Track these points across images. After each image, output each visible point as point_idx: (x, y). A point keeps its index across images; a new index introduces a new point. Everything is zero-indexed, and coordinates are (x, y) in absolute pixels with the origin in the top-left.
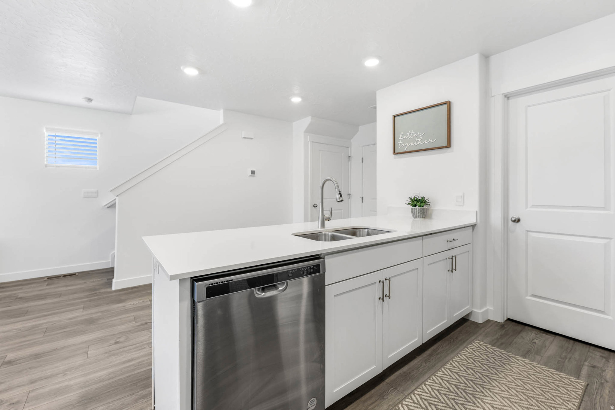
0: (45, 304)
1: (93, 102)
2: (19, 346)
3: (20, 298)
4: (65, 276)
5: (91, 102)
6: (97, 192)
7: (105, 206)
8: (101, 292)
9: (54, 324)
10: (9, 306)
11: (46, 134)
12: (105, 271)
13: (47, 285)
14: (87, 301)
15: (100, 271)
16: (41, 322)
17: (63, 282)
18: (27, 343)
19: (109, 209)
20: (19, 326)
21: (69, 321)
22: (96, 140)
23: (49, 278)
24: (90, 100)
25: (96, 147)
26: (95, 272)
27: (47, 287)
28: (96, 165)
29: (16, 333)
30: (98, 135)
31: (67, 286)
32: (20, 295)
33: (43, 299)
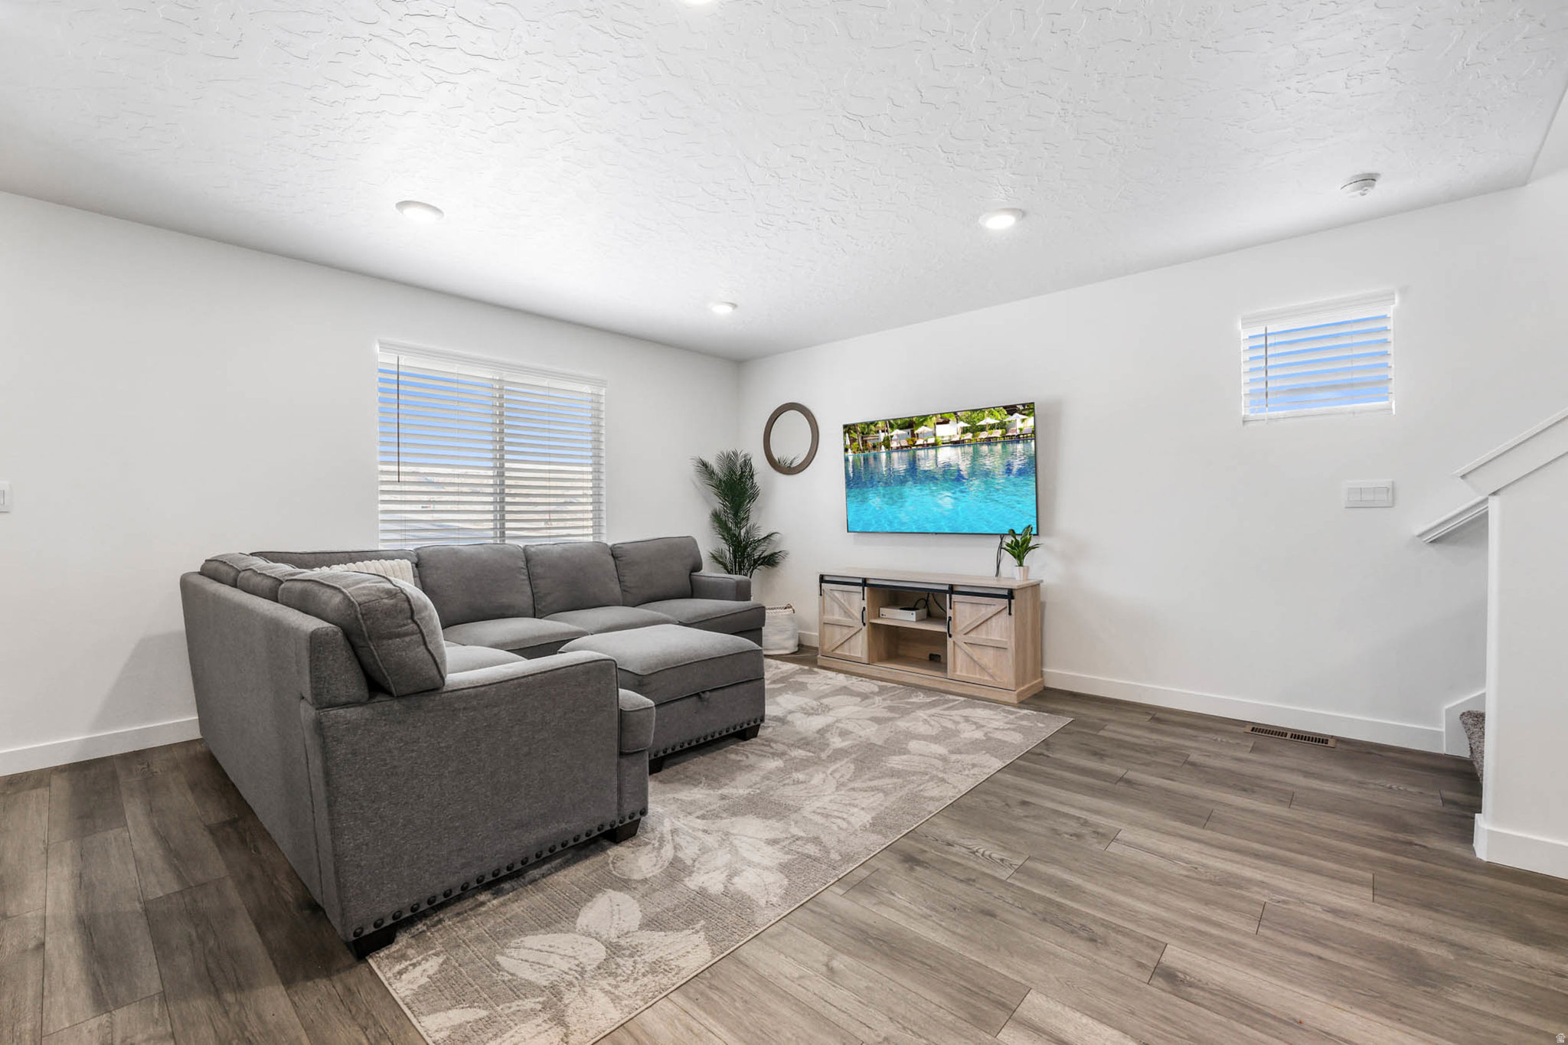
0: (1252, 811)
1: (1378, 184)
2: (1194, 930)
3: (1193, 764)
4: (1299, 737)
5: (1372, 186)
6: (1392, 490)
7: (1421, 536)
8: (1429, 846)
9: (1284, 902)
10: (1171, 780)
11: (1244, 334)
12: (1423, 761)
13: (1254, 749)
14: (1381, 862)
15: (1409, 758)
16: (1248, 873)
17: (1293, 756)
18: (1214, 931)
19: (1437, 546)
20: (1192, 852)
21: (1329, 917)
22: (1385, 317)
23: (1258, 730)
24: (1368, 180)
25: (1386, 342)
26: (1391, 754)
27: (1253, 757)
28: (1387, 399)
29: (1186, 876)
30: (1394, 299)
31: (1307, 774)
32: (1194, 757)
33: (1245, 790)
